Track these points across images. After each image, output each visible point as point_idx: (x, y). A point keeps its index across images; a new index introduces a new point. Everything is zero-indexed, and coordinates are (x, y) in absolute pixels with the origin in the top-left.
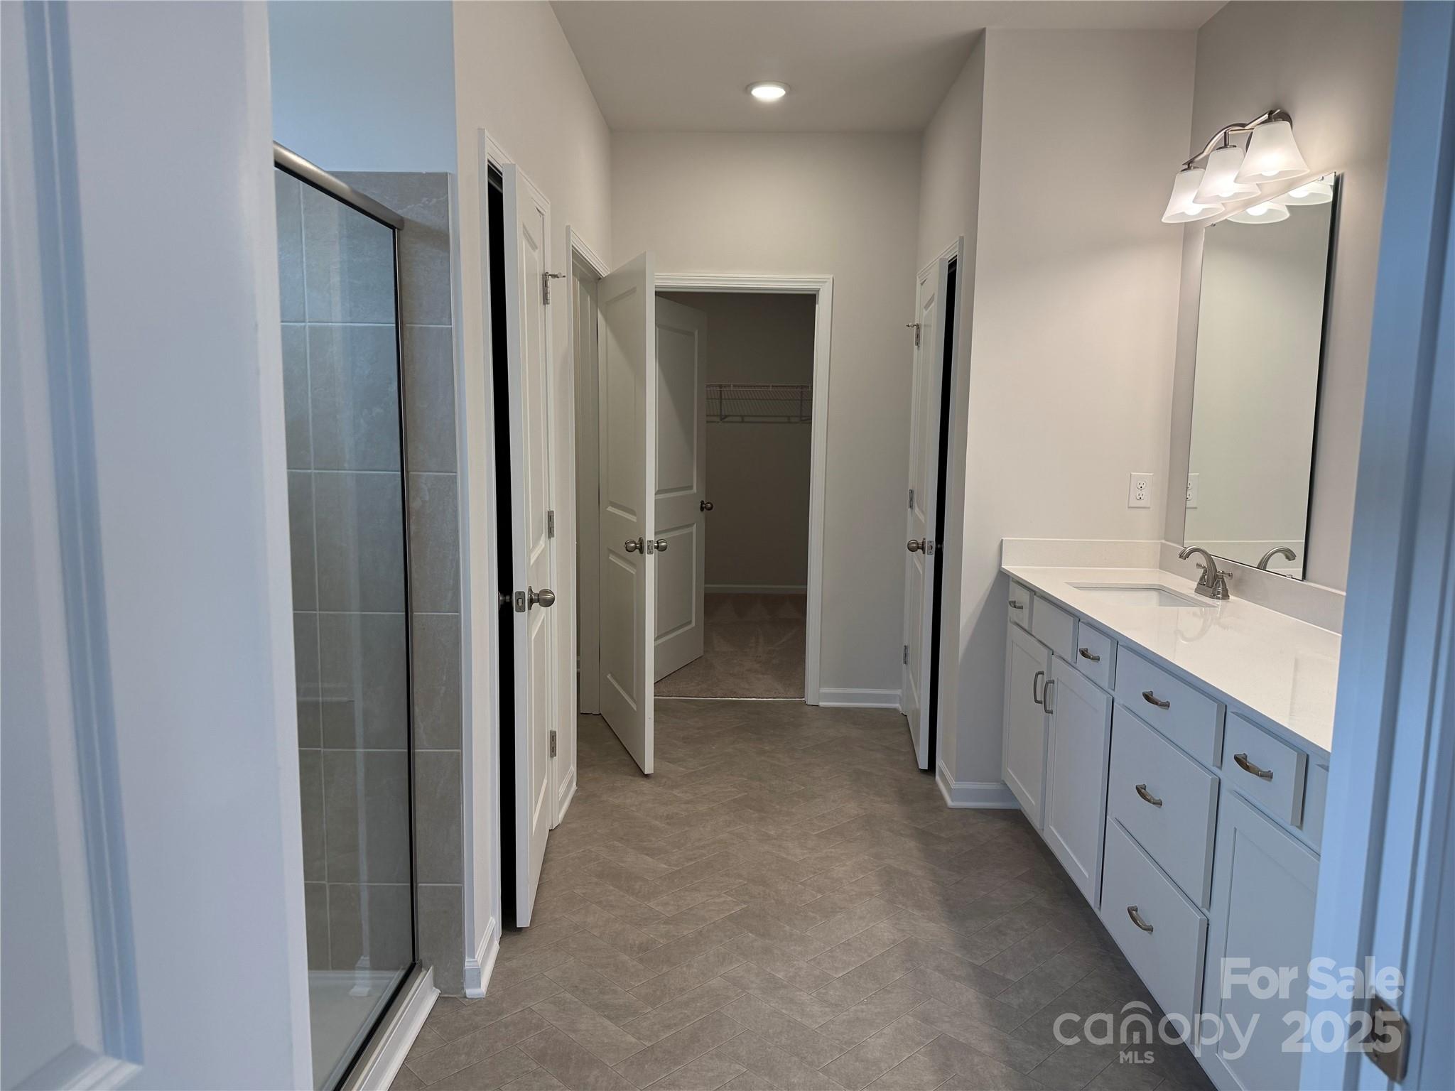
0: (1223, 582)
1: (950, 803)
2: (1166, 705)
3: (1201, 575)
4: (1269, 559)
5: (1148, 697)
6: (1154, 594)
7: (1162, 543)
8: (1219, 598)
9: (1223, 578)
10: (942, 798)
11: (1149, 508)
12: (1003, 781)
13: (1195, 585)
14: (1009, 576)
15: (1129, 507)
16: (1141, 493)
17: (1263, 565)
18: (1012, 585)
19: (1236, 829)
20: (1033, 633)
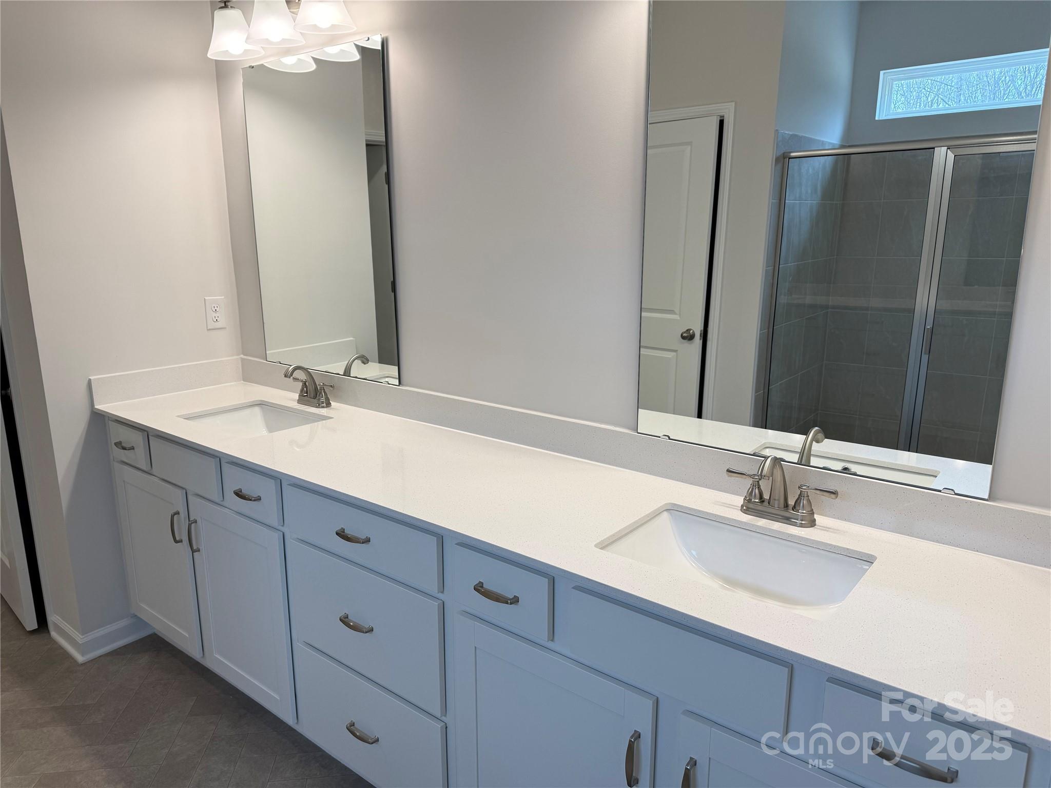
0: (325, 392)
1: (80, 658)
2: (367, 541)
3: (300, 387)
4: (351, 365)
5: (341, 534)
6: (257, 410)
7: (242, 360)
8: (323, 407)
9: (324, 390)
10: (66, 656)
11: (225, 328)
12: (134, 614)
13: (296, 396)
14: (104, 415)
15: (208, 330)
16: (216, 315)
17: (347, 372)
18: (112, 425)
19: (475, 647)
20: (154, 474)
